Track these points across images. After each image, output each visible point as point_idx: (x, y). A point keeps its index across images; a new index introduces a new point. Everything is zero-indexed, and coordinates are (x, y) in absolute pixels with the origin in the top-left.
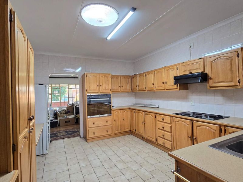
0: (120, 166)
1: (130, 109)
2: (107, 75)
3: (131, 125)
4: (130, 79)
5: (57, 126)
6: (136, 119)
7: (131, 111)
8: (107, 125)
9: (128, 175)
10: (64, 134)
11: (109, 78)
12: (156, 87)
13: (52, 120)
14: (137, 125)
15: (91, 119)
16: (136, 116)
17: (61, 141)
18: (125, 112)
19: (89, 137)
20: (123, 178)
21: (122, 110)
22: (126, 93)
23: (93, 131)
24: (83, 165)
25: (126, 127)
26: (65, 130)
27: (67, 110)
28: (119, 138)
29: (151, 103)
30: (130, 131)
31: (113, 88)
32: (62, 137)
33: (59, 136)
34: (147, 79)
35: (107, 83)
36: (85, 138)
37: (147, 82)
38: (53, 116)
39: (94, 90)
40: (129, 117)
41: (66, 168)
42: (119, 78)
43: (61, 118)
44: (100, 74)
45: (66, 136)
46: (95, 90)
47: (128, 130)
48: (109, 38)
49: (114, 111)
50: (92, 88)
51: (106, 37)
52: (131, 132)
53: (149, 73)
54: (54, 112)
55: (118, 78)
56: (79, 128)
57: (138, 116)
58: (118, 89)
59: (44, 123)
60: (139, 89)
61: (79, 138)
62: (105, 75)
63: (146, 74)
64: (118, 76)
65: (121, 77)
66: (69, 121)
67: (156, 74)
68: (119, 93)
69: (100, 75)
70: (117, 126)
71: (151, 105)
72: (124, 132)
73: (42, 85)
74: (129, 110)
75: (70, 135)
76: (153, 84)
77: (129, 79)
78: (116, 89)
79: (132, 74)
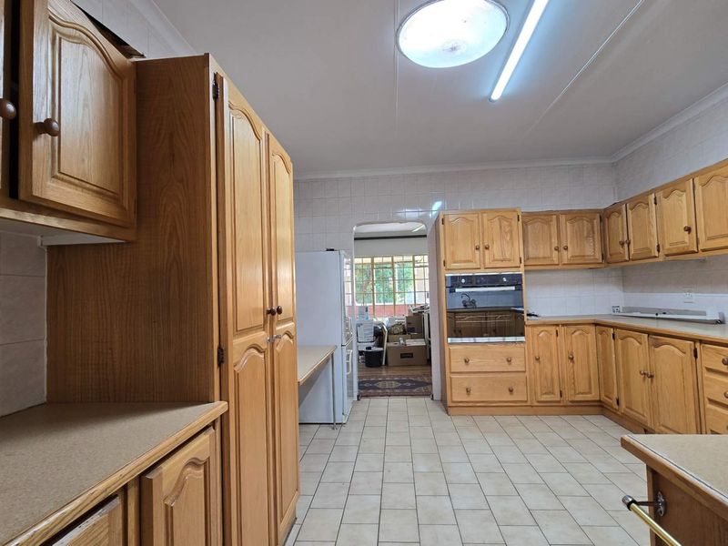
0: (537, 499)
1: (596, 324)
2: (508, 215)
3: (602, 381)
4: (596, 222)
5: (381, 364)
6: (621, 360)
7: (601, 333)
8: (510, 370)
9: (557, 531)
10: (394, 384)
11: (514, 222)
12: (702, 237)
13: (370, 348)
14: (622, 381)
15: (460, 347)
16: (620, 348)
17: (383, 401)
18: (577, 333)
19: (455, 399)
20: (534, 533)
21: (563, 325)
22: (585, 269)
23: (466, 385)
24: (422, 467)
25: (582, 386)
26: (398, 376)
27: (408, 323)
28: (555, 421)
29: (688, 307)
30: (600, 401)
31: (531, 255)
32: (388, 391)
33: (379, 389)
34: (660, 215)
35: (508, 238)
36: (444, 404)
37: (660, 227)
38: (372, 339)
39: (465, 262)
40: (593, 350)
41: (378, 466)
42: (554, 222)
43: (391, 344)
44: (484, 211)
45: (396, 391)
46: (469, 261)
47: (589, 397)
48: (496, 95)
49: (537, 330)
50: (460, 255)
51: (486, 93)
52: (601, 407)
53: (670, 188)
54: (375, 328)
55: (548, 223)
56: (430, 374)
57: (624, 348)
58: (551, 257)
59: (336, 347)
60: (632, 252)
61: (428, 399)
62: (502, 215)
63: (660, 195)
64: (550, 214)
65: (563, 218)
66: (411, 355)
67: (699, 188)
68: (554, 270)
69: (485, 215)
70: (546, 378)
71: (686, 312)
72: (572, 402)
73: (333, 250)
74: (592, 328)
75: (406, 390)
76: (688, 230)
77: (591, 221)
78: (544, 258)
79: (605, 204)
